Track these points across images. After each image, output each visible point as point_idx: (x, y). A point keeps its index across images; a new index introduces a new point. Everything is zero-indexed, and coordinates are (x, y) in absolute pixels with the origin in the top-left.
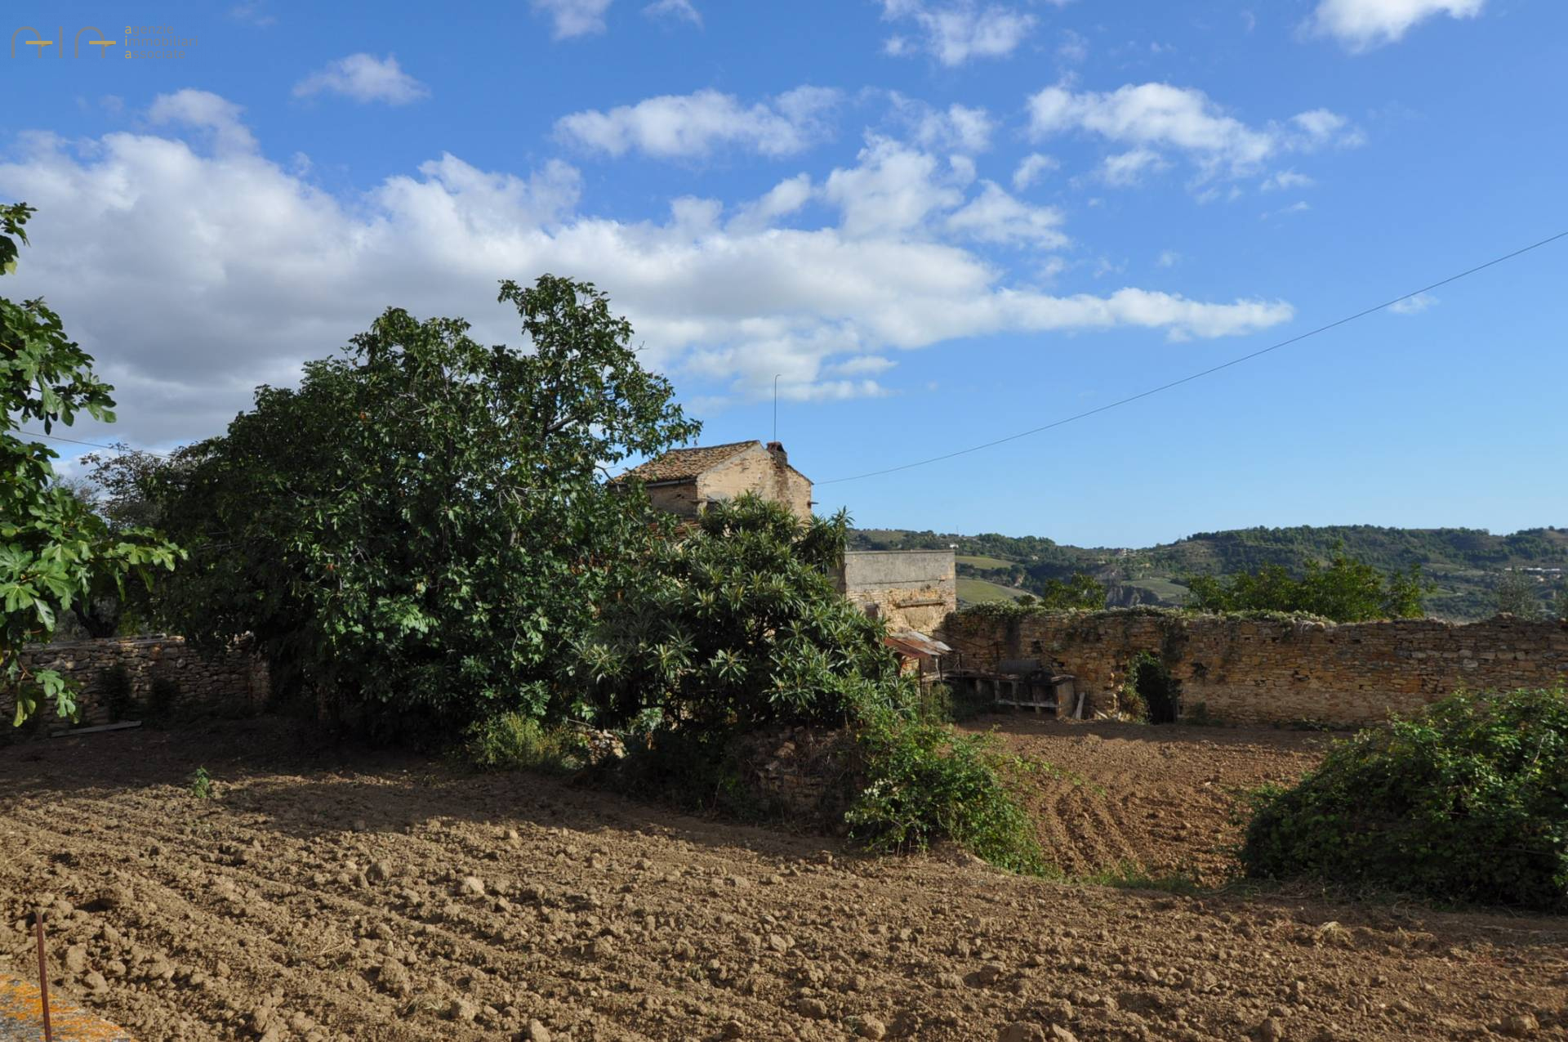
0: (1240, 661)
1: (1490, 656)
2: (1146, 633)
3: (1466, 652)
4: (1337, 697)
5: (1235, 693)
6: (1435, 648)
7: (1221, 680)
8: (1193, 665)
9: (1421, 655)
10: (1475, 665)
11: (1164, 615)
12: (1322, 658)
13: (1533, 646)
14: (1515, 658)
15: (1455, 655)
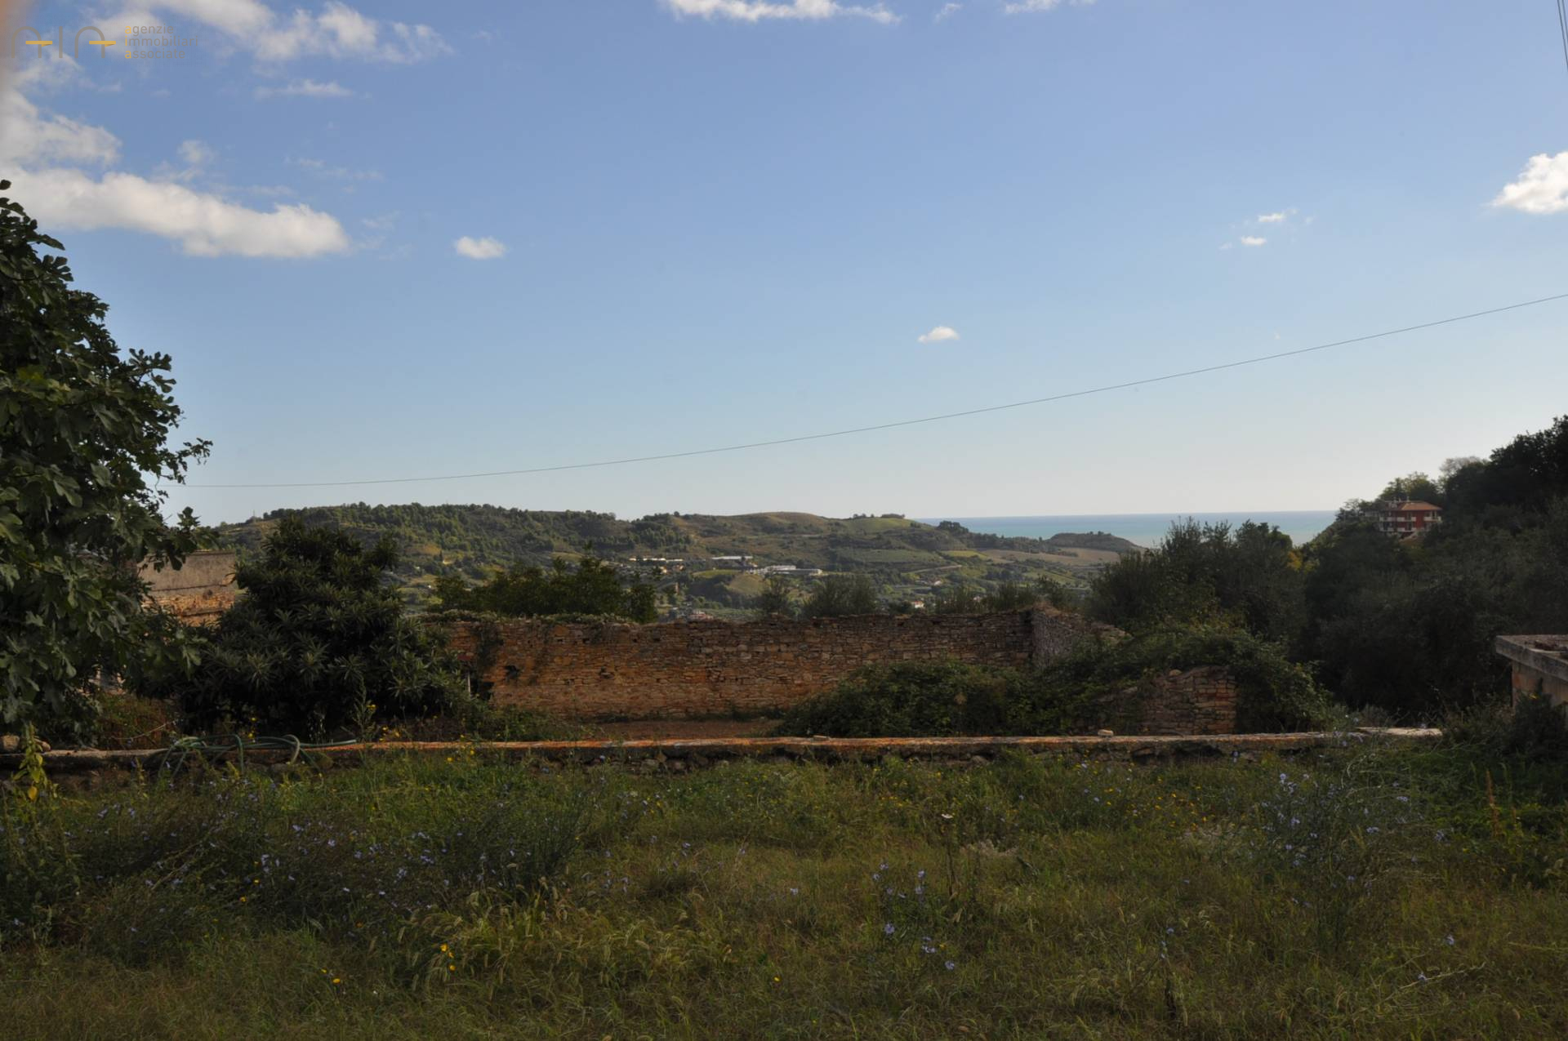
0: (552, 661)
1: (761, 649)
2: (459, 638)
3: (743, 647)
4: (637, 691)
5: (546, 693)
6: (721, 643)
7: (533, 681)
8: (507, 667)
9: (708, 650)
10: (749, 657)
11: (479, 620)
12: (627, 657)
13: (793, 640)
14: (779, 650)
15: (735, 649)
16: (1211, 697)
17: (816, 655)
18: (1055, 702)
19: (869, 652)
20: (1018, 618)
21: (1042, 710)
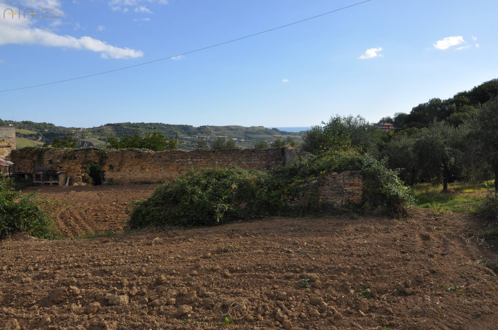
0: (125, 164)
1: (195, 160)
2: (93, 156)
3: (189, 159)
4: (154, 174)
5: (123, 174)
6: (182, 158)
7: (118, 170)
8: (109, 166)
9: (177, 160)
10: (191, 163)
11: (99, 150)
12: (150, 162)
13: (206, 157)
14: (201, 160)
15: (186, 160)
16: (351, 185)
17: (214, 162)
18: (279, 187)
19: (231, 161)
20: (280, 150)
21: (273, 191)
